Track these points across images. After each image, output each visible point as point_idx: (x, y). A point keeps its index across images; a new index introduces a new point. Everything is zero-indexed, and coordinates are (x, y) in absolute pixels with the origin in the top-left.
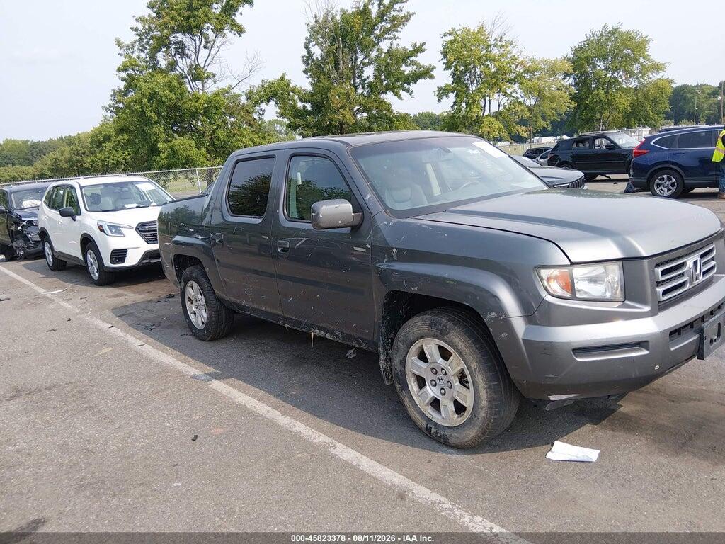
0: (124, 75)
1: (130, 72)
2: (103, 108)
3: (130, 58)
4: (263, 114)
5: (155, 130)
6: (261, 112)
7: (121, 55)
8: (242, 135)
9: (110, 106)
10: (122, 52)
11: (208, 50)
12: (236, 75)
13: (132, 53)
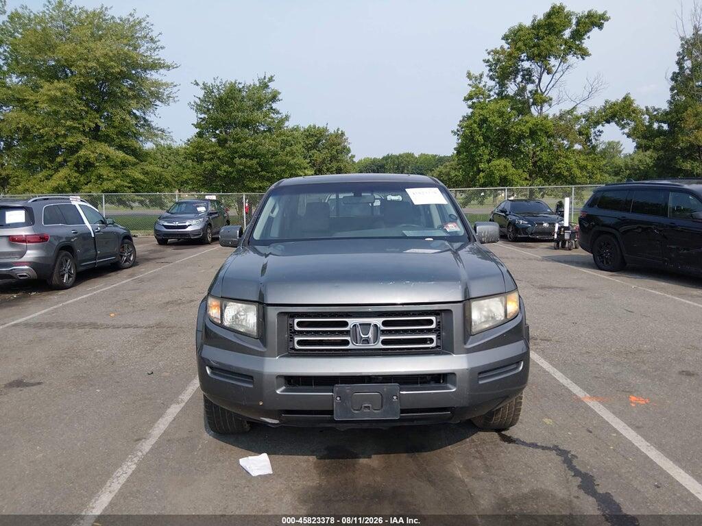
0: (470, 103)
1: (475, 100)
2: (452, 132)
3: (477, 87)
4: (600, 135)
5: (480, 152)
6: (598, 134)
7: (470, 85)
8: (567, 157)
9: (458, 131)
10: (470, 82)
11: (551, 76)
12: (573, 98)
13: (480, 83)
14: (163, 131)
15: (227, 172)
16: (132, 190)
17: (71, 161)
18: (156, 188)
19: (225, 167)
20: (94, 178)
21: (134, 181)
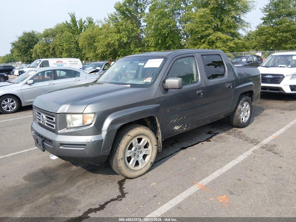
14: (248, 24)
15: (273, 41)
16: (229, 51)
17: (207, 41)
18: (241, 50)
19: (272, 38)
20: (214, 47)
21: (230, 48)
